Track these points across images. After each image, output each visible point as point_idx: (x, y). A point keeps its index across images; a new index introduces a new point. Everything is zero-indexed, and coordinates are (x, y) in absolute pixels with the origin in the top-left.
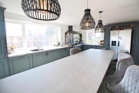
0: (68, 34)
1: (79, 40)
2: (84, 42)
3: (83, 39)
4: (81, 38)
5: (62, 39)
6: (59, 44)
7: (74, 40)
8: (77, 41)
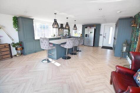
0: (60, 29)
1: (68, 34)
2: (71, 35)
3: (70, 33)
4: (69, 32)
5: (56, 32)
6: (55, 36)
7: (65, 33)
8: (66, 34)
